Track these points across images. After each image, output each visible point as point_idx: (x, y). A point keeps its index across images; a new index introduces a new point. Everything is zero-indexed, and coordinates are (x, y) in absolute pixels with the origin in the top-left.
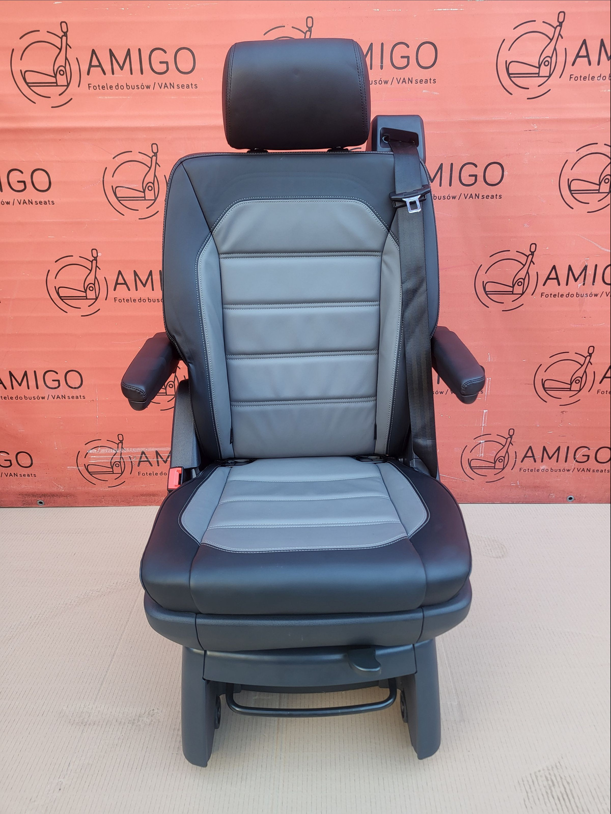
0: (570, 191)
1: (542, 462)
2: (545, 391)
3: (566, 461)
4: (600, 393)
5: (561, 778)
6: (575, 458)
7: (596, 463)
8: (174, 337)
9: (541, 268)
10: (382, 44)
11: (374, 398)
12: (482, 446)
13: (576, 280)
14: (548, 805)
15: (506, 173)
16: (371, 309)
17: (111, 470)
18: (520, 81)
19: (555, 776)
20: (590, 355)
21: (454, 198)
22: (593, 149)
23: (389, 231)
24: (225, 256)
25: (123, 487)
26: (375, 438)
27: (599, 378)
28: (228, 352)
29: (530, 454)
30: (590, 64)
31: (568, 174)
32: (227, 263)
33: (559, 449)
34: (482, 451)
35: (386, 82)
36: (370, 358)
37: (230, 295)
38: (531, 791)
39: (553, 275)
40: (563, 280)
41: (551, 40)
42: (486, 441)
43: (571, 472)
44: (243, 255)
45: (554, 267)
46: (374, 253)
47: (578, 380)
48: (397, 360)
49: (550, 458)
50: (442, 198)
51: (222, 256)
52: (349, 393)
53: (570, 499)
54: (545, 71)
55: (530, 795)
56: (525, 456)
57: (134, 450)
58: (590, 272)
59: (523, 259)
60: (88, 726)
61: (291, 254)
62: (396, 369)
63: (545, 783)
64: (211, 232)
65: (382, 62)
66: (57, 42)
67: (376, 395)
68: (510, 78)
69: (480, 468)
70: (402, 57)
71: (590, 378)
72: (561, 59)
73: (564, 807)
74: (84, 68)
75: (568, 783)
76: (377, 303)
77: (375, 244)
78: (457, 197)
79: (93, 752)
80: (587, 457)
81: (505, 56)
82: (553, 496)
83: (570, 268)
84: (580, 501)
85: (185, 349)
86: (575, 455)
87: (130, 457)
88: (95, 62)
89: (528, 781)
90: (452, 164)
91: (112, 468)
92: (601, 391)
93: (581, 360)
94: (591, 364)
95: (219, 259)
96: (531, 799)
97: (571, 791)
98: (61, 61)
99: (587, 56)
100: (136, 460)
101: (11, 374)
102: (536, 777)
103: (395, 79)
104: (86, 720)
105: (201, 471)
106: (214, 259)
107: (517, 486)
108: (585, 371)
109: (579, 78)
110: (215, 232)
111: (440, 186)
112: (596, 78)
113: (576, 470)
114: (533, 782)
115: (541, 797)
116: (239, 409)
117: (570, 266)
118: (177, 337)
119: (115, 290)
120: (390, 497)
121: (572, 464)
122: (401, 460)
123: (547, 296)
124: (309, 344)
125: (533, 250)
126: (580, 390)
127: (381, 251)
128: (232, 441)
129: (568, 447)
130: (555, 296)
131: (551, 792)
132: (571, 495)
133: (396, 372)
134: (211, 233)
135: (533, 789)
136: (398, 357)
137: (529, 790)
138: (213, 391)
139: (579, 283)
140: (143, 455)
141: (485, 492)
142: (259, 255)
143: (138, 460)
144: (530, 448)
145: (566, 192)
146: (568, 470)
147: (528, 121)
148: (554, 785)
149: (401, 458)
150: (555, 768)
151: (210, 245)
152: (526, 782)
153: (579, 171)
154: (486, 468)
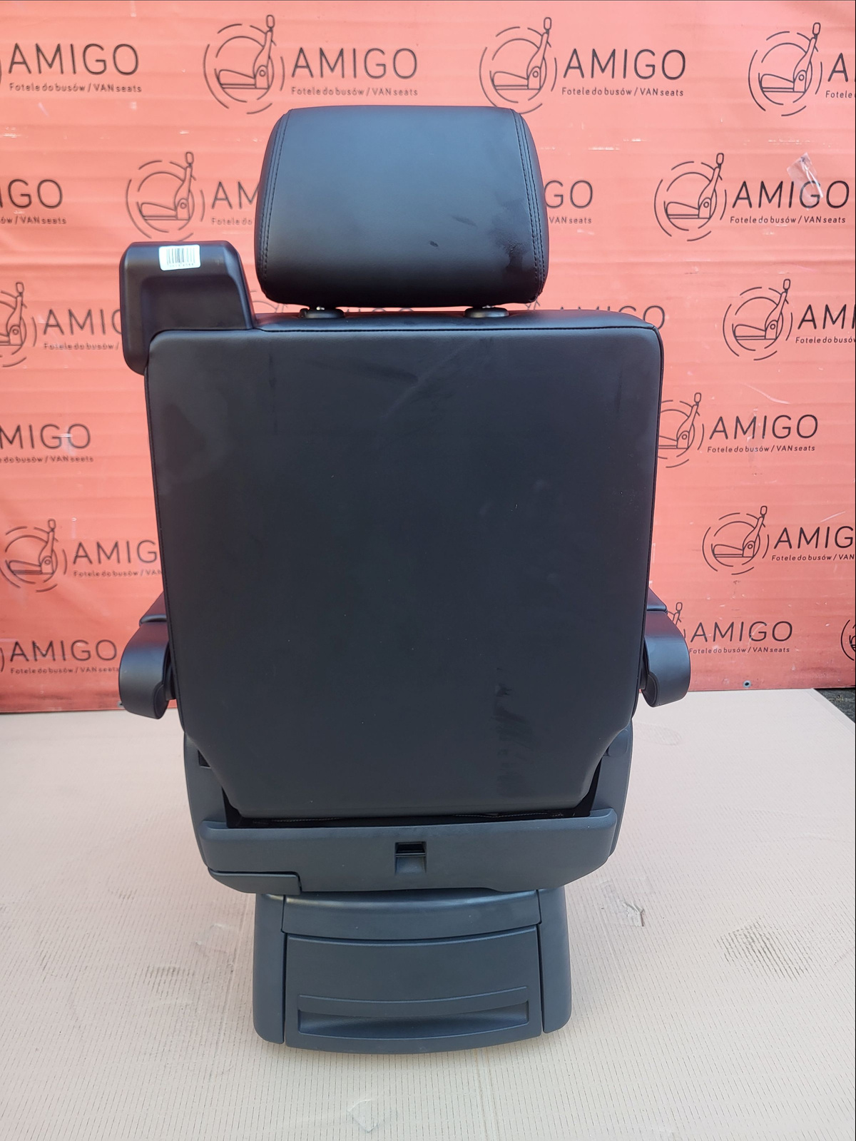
0: (735, 337)
1: (714, 640)
2: (716, 558)
3: (740, 640)
4: (775, 560)
5: (761, 935)
6: (750, 636)
7: (774, 640)
9: (707, 419)
13: (745, 433)
14: (750, 957)
15: (667, 317)
18: (679, 222)
19: (754, 934)
20: (763, 516)
22: (757, 293)
27: (773, 542)
29: (700, 632)
30: (751, 205)
31: (732, 319)
33: (732, 625)
38: (732, 948)
39: (720, 428)
40: (731, 432)
41: (710, 181)
43: (746, 652)
45: (721, 419)
47: (751, 545)
49: (723, 637)
53: (747, 684)
54: (705, 212)
55: (730, 950)
56: (695, 635)
58: (760, 424)
59: (687, 410)
63: (745, 940)
66: (181, 173)
68: (669, 219)
71: (764, 542)
72: (721, 200)
73: (765, 958)
74: (209, 200)
75: (768, 939)
80: (763, 634)
81: (664, 196)
82: (727, 681)
83: (738, 420)
84: (757, 686)
86: (750, 632)
88: (221, 195)
89: (727, 940)
92: (776, 557)
93: (754, 522)
94: (764, 526)
96: (732, 954)
97: (771, 945)
98: (183, 193)
99: (748, 198)
101: (99, 546)
102: (735, 936)
108: (758, 535)
109: (740, 220)
112: (757, 221)
113: (752, 650)
114: (732, 939)
115: (742, 952)
117: (737, 417)
121: (747, 642)
123: (714, 450)
125: (698, 400)
126: (754, 556)
129: (743, 623)
130: (722, 450)
131: (752, 947)
132: (747, 680)
135: (733, 945)
137: (729, 947)
139: (749, 437)
144: (701, 624)
145: (731, 339)
146: (744, 651)
147: (689, 264)
148: (754, 941)
150: (753, 928)
152: (725, 940)
153: (743, 316)
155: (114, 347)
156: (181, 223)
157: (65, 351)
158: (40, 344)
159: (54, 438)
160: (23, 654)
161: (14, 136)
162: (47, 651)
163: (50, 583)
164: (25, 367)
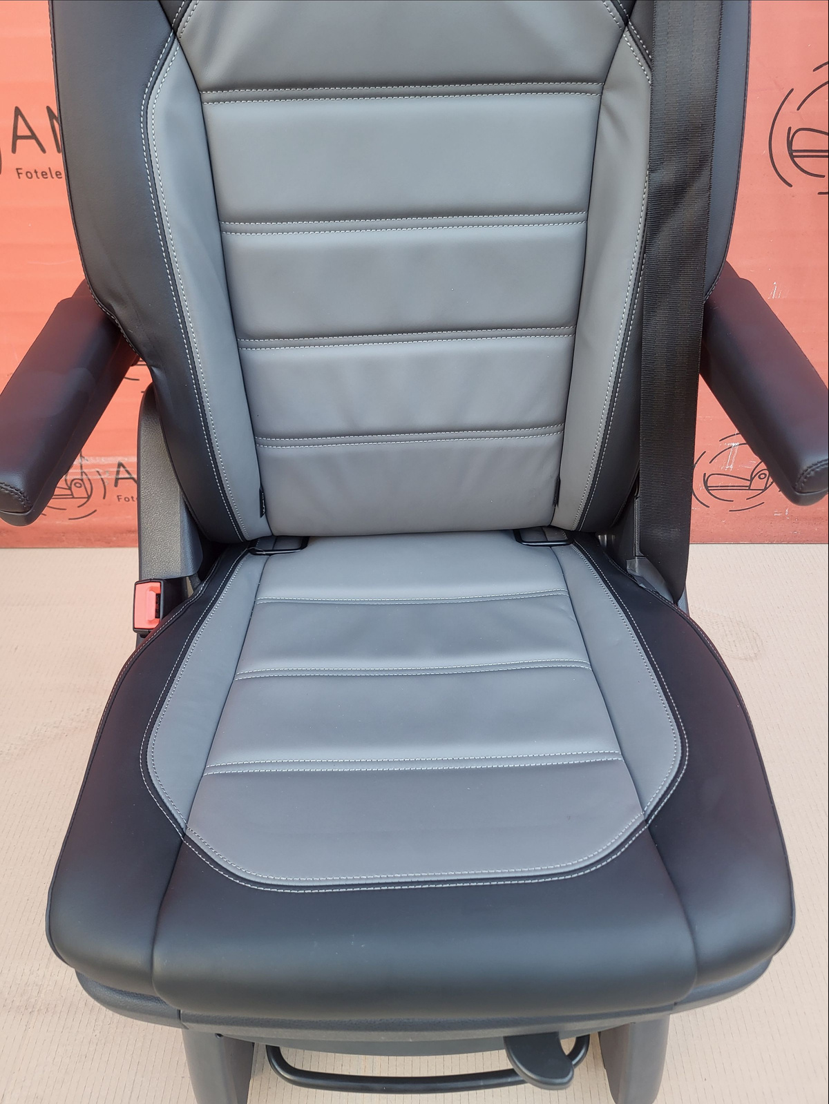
8: (109, 307)
11: (560, 427)
12: (733, 453)
16: (566, 230)
17: (68, 492)
23: (626, 24)
24: (214, 95)
25: (93, 520)
26: (556, 501)
28: (240, 333)
32: (225, 114)
34: (731, 461)
36: (555, 344)
37: (234, 201)
42: (740, 445)
44: (260, 92)
46: (584, 86)
48: (621, 356)
51: (208, 95)
52: (506, 419)
57: (103, 461)
60: (36, 1013)
61: (378, 89)
62: (617, 377)
64: (174, 29)
67: (563, 420)
69: (724, 487)
76: (582, 215)
77: (585, 60)
79: (44, 1071)
85: (138, 333)
87: (98, 472)
91: (70, 489)
95: (202, 103)
100: (109, 477)
104: (33, 1000)
105: (202, 580)
106: (187, 107)
107: (784, 517)
110: (183, 30)
116: (275, 451)
118: (116, 308)
119: (14, 151)
120: (590, 662)
122: (604, 539)
124: (421, 314)
127: (601, 79)
128: (264, 510)
133: (616, 383)
134: (175, 34)
136: (622, 351)
138: (211, 427)
140: (122, 469)
141: (725, 526)
142: (298, 91)
143: (114, 477)
149: (602, 534)
151: (173, 68)
154: (733, 488)
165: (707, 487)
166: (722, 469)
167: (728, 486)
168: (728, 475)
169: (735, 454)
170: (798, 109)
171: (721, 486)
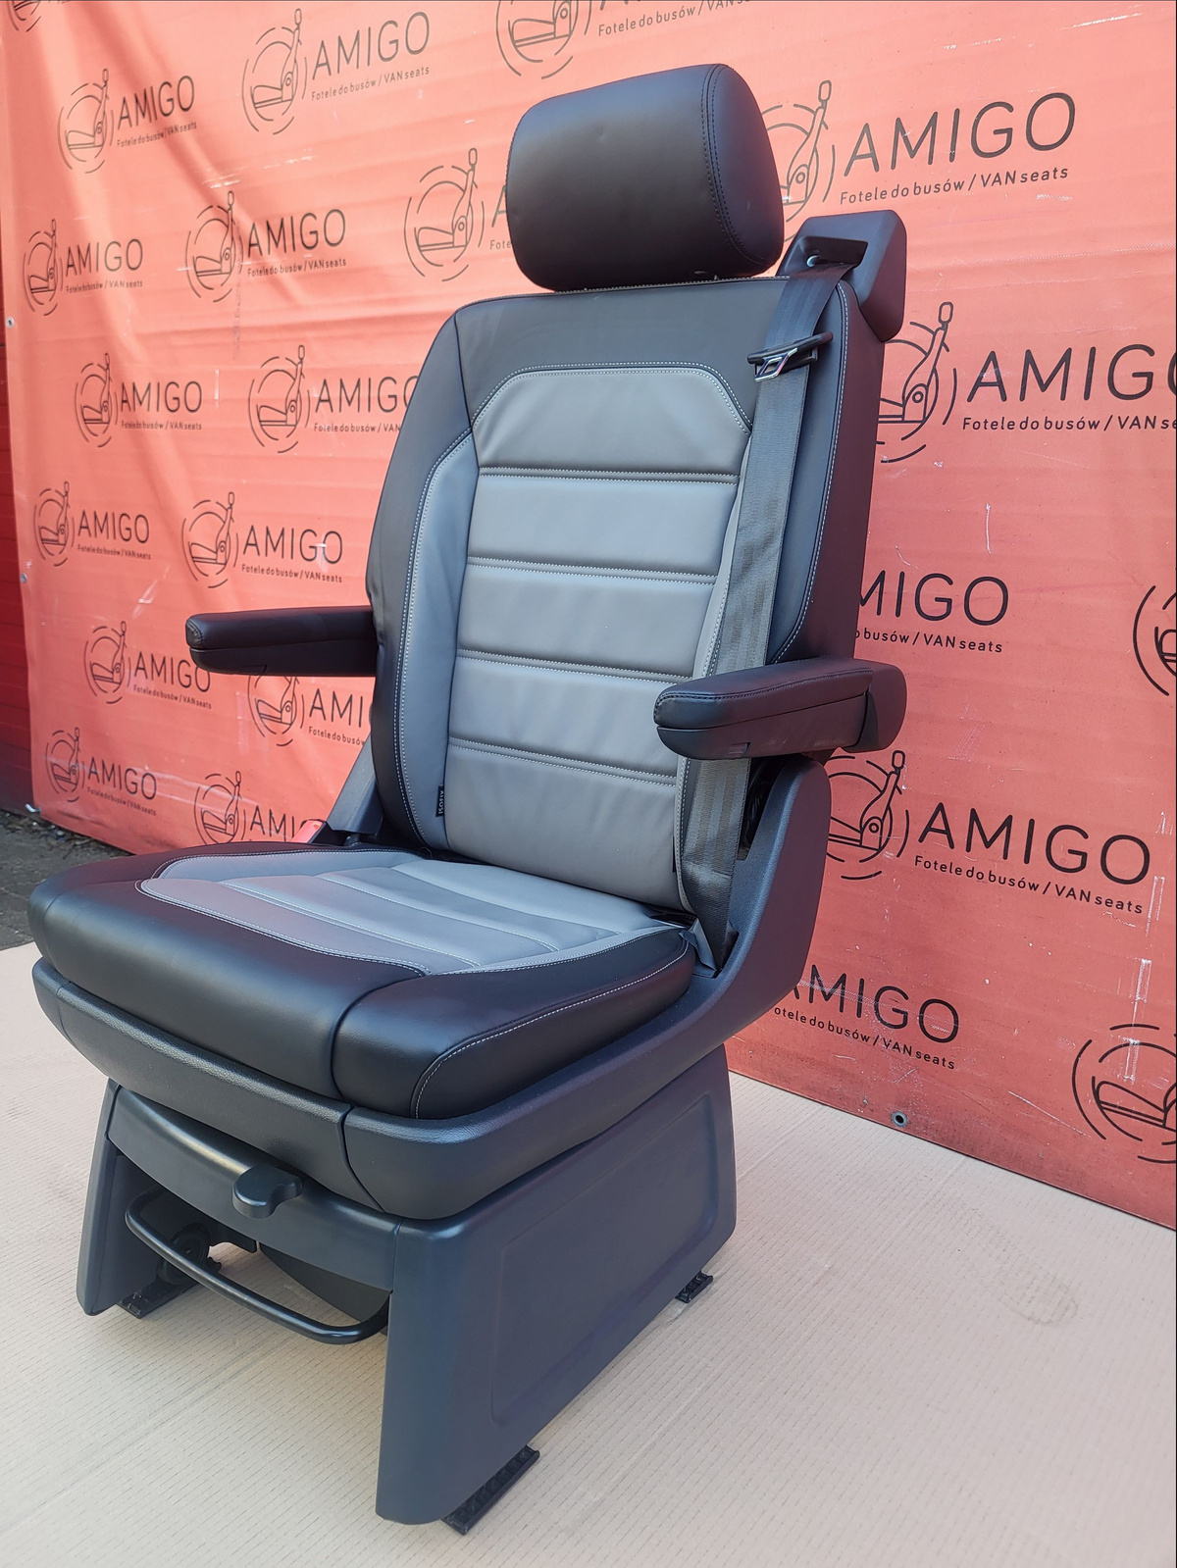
10: (957, 112)
12: (1133, 1055)
21: (1094, 425)
26: (674, 868)
28: (459, 644)
34: (1130, 1069)
35: (959, 186)
42: (1141, 1044)
50: (1065, 425)
51: (483, 470)
64: (471, 428)
65: (953, 147)
69: (1125, 1111)
70: (996, 132)
77: (723, 457)
78: (1102, 426)
90: (1093, 350)
95: (478, 475)
103: (979, 177)
106: (464, 474)
110: (475, 428)
111: (1063, 398)
116: (459, 750)
124: (582, 649)
127: (737, 473)
128: (441, 813)
141: (1133, 1183)
151: (463, 448)
154: (1138, 1116)
155: (376, 430)
156: (456, 252)
157: (332, 433)
158: (311, 425)
159: (311, 547)
160: (261, 824)
161: (309, 158)
162: (280, 826)
163: (287, 737)
164: (296, 454)
165: (1099, 1102)
166: (1117, 1078)
167: (1131, 1111)
168: (1129, 1092)
169: (1136, 1057)
170: (1164, 608)
171: (1120, 1108)
